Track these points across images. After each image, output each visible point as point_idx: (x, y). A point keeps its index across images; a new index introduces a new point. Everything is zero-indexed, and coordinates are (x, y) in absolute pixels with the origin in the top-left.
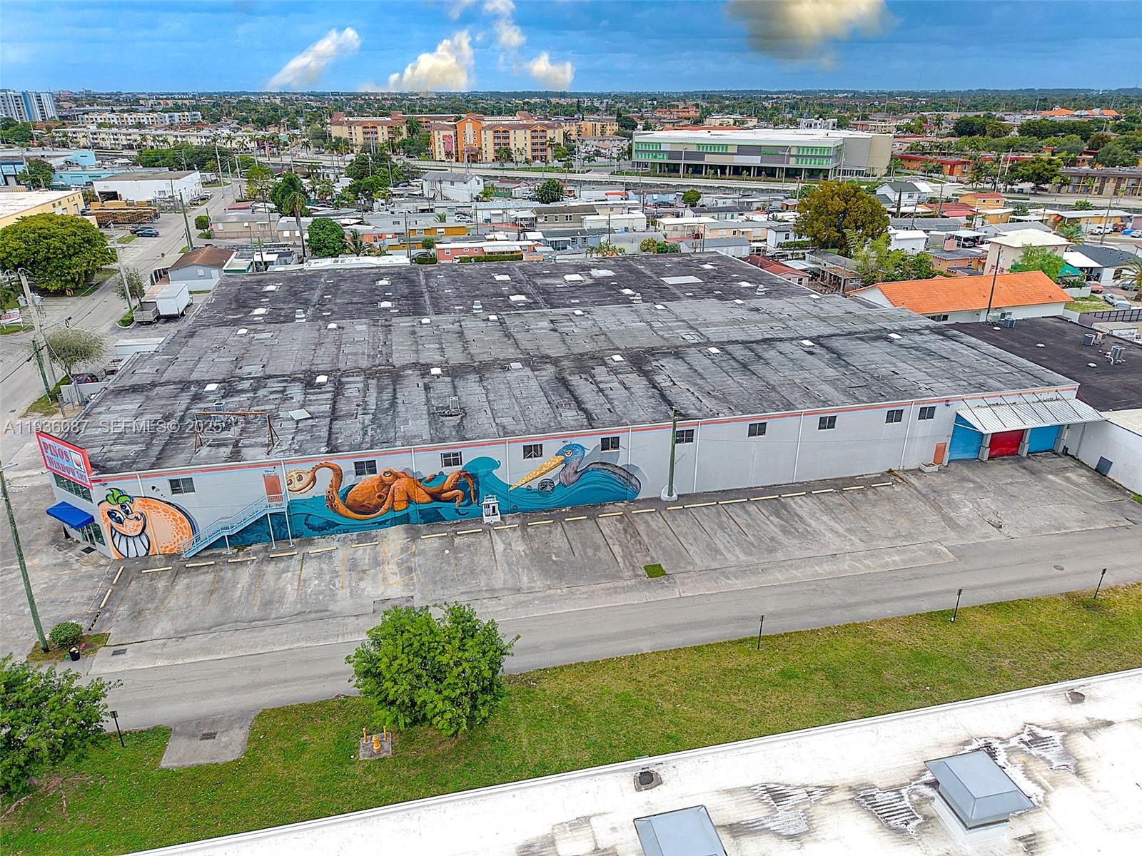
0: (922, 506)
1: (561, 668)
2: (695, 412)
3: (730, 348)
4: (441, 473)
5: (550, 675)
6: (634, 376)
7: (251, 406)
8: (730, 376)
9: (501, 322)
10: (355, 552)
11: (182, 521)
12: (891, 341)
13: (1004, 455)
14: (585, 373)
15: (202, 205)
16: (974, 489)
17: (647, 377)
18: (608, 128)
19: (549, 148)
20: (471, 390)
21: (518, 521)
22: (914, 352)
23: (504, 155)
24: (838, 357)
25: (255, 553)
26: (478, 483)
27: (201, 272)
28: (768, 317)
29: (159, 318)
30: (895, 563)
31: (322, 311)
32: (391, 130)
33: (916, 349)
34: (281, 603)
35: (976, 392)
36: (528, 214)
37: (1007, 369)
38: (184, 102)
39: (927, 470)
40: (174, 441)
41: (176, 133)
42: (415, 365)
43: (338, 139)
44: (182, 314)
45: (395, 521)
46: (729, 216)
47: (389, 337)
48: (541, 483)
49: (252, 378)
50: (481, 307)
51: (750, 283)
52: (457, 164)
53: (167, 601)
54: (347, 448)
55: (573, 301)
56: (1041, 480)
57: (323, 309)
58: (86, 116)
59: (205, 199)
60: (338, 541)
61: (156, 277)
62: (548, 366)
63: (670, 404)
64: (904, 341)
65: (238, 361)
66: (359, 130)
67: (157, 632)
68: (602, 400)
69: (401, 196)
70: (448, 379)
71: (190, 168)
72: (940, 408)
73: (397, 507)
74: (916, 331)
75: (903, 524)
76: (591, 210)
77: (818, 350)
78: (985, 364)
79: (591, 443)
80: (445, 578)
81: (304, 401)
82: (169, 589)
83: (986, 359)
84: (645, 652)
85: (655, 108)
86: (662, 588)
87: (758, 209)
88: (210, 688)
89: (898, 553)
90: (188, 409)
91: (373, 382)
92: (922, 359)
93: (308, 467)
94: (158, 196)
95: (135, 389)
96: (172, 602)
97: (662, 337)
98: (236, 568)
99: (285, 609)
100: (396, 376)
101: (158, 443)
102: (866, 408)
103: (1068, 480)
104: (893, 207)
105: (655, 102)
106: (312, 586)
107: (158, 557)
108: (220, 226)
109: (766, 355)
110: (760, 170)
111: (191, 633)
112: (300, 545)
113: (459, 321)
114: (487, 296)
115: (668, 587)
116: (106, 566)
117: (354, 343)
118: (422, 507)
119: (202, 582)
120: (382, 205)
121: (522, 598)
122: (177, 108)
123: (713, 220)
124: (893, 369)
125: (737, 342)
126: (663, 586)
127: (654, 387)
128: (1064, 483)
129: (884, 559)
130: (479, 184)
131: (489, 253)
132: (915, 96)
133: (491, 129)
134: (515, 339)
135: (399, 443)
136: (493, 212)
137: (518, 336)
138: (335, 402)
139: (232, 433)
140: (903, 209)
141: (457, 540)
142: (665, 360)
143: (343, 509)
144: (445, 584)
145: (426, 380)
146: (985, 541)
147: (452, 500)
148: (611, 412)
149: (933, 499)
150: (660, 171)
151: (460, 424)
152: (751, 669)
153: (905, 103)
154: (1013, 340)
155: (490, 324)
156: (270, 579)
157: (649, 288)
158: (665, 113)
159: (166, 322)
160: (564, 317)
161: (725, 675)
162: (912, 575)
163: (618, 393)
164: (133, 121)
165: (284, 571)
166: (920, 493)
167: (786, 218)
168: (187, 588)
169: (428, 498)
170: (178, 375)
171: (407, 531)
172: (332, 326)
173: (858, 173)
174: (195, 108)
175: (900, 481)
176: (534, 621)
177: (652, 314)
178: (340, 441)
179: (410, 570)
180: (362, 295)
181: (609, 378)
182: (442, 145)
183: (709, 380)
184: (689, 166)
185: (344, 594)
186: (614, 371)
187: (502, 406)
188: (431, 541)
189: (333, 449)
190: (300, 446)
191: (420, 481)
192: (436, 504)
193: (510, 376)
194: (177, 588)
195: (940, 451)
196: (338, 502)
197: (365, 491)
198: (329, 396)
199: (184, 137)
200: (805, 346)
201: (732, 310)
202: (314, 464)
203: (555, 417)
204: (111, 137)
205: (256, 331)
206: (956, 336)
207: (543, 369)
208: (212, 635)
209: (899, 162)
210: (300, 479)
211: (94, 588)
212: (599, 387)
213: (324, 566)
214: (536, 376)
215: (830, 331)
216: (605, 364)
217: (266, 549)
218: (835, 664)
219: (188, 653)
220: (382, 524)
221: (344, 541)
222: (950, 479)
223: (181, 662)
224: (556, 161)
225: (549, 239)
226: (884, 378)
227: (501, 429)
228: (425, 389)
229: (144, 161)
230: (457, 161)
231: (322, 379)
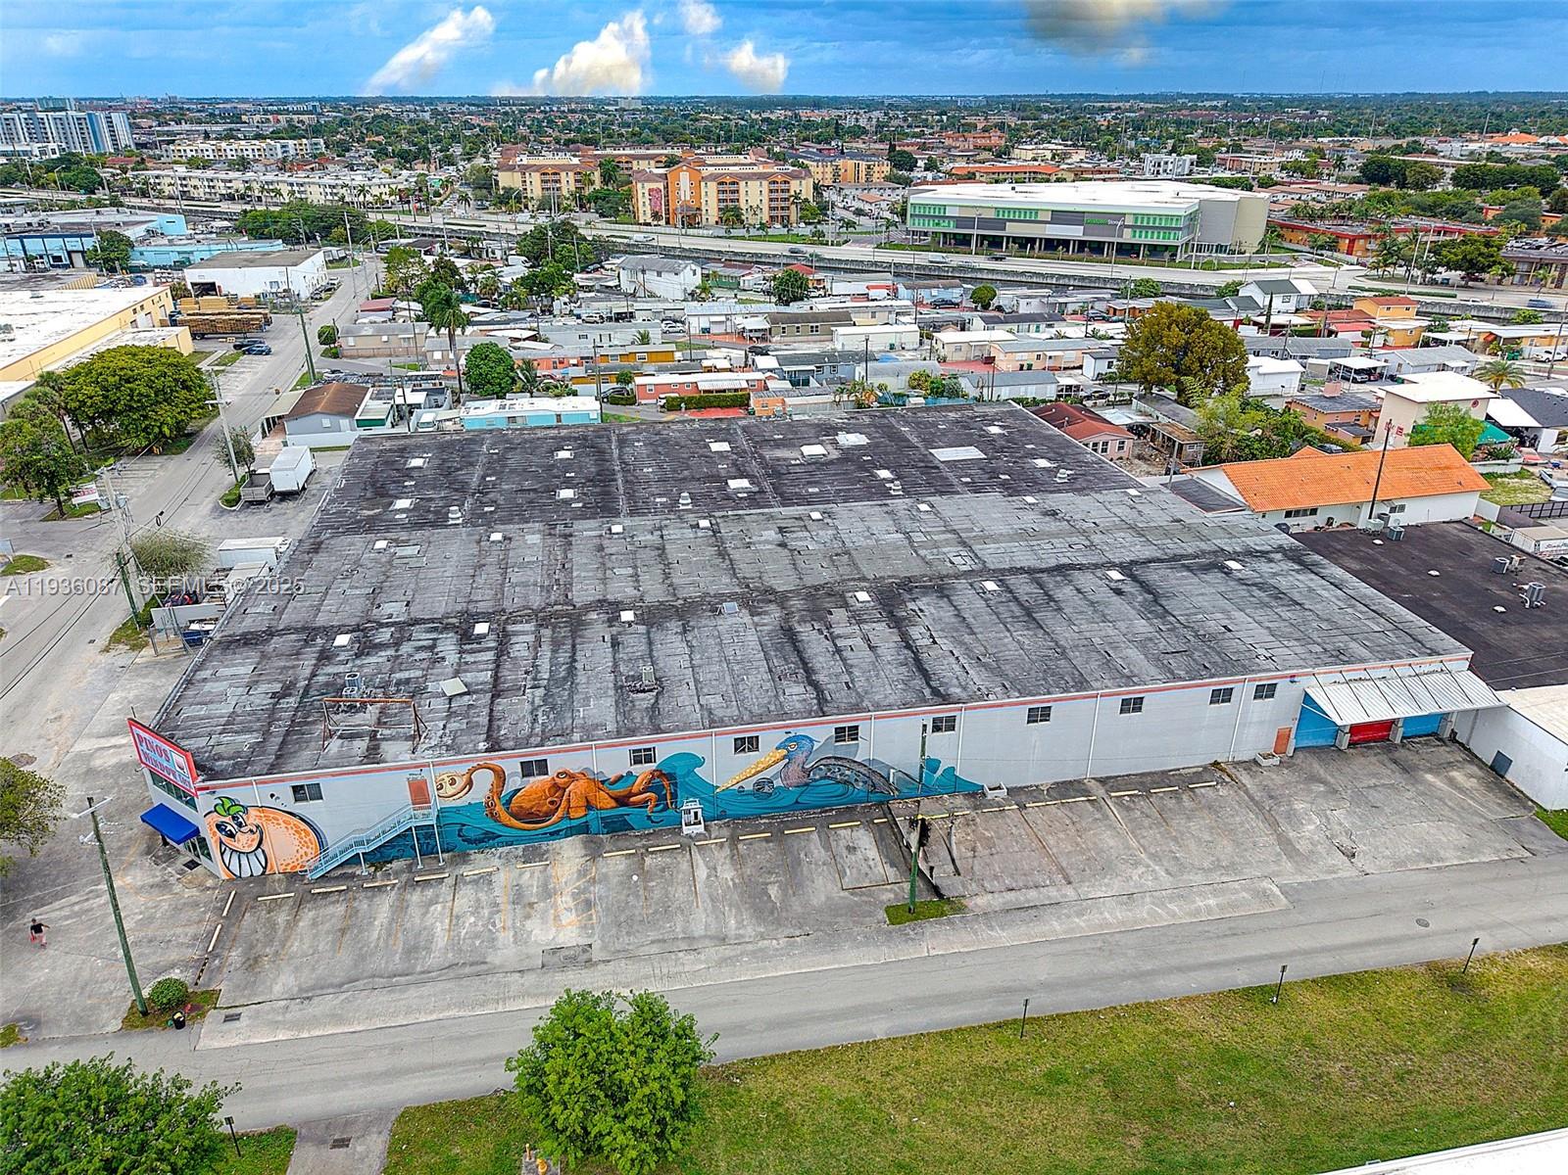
0: (1253, 821)
1: (772, 1059)
2: (958, 690)
3: (1012, 580)
4: (630, 773)
5: (757, 1068)
6: (881, 627)
7: (392, 671)
8: (1008, 630)
9: (715, 531)
10: (521, 875)
11: (307, 834)
12: (1228, 572)
13: (1369, 741)
14: (820, 619)
15: (326, 299)
16: (1324, 795)
17: (899, 629)
18: (876, 169)
19: (794, 206)
20: (671, 644)
21: (726, 832)
22: (1257, 593)
23: (732, 216)
24: (1155, 601)
25: (397, 874)
26: (675, 785)
27: (326, 422)
28: (1068, 527)
29: (273, 495)
30: (1208, 908)
31: (484, 504)
32: (578, 177)
33: (1260, 587)
34: (428, 949)
35: (1331, 664)
36: (759, 323)
37: (1378, 624)
38: (302, 117)
39: (1265, 763)
40: (296, 730)
41: (291, 180)
42: (601, 604)
43: (508, 190)
44: (304, 488)
45: (570, 832)
46: (1033, 327)
47: (569, 555)
48: (757, 783)
49: (393, 624)
50: (689, 501)
51: (1049, 459)
52: (668, 230)
53: (289, 944)
54: (511, 743)
55: (810, 490)
56: (1416, 781)
57: (485, 500)
58: (172, 147)
59: (330, 290)
60: (500, 857)
61: (269, 426)
62: (773, 607)
63: (926, 675)
64: (1247, 573)
65: (375, 596)
66: (536, 177)
67: (278, 989)
68: (839, 667)
69: (590, 289)
70: (642, 629)
71: (310, 238)
72: (1283, 686)
73: (572, 815)
74: (1264, 554)
75: (1225, 849)
76: (843, 318)
77: (1129, 587)
78: (1352, 616)
79: (821, 733)
80: (631, 918)
81: (459, 664)
82: (291, 925)
83: (1352, 606)
84: (878, 1038)
85: (943, 128)
86: (906, 941)
87: (1075, 313)
88: (342, 1074)
89: (1215, 893)
90: (314, 675)
91: (547, 632)
92: (1267, 605)
93: (464, 768)
94: (269, 289)
95: (247, 640)
96: (295, 946)
97: (923, 558)
98: (374, 896)
99: (434, 959)
100: (576, 622)
101: (278, 729)
102: (1184, 687)
103: (1451, 782)
104: (1261, 314)
105: (945, 118)
106: (467, 925)
107: (277, 876)
108: (351, 341)
109: (1059, 595)
110: (1082, 245)
111: (319, 992)
112: (453, 862)
113: (660, 529)
114: (699, 479)
115: (912, 940)
116: (214, 889)
117: (523, 565)
118: (605, 814)
119: (332, 916)
120: (565, 304)
121: (726, 951)
122: (293, 132)
123: (1010, 337)
124: (1226, 622)
125: (1022, 570)
126: (908, 939)
127: (908, 647)
128: (1446, 788)
129: (1194, 902)
130: (695, 274)
131: (705, 391)
132: (1313, 104)
133: (714, 180)
134: (731, 560)
135: (576, 736)
136: (713, 319)
137: (736, 555)
138: (498, 666)
139: (368, 718)
140: (1275, 320)
141: (648, 860)
142: (925, 600)
143: (505, 817)
144: (631, 927)
145: (614, 630)
146: (1329, 877)
147: (644, 804)
148: (849, 688)
149: (1269, 809)
150: (945, 243)
151: (655, 706)
152: (1010, 1067)
153: (1298, 121)
154: (1399, 563)
155: (700, 534)
156: (414, 911)
157: (913, 467)
158: (957, 139)
159: (282, 500)
160: (797, 523)
161: (976, 1075)
162: (1230, 929)
163: (860, 656)
164: (234, 153)
165: (433, 902)
166: (1252, 798)
167: (1111, 333)
168: (313, 924)
169: (613, 803)
170: (299, 617)
171: (586, 844)
172: (496, 536)
173: (1220, 248)
174: (316, 131)
175: (1228, 779)
176: (742, 987)
177: (913, 519)
178: (502, 732)
179: (589, 904)
180: (536, 476)
181: (849, 630)
182: (647, 202)
183: (979, 636)
184: (984, 237)
185: (505, 937)
186: (857, 618)
187: (709, 676)
188: (615, 862)
189: (495, 746)
190: (453, 740)
191: (603, 782)
192: (623, 810)
193: (724, 624)
194: (301, 924)
195: (1282, 738)
196: (499, 808)
197: (535, 796)
198: (490, 656)
199: (302, 185)
200: (1111, 580)
201: (1021, 513)
202: (470, 765)
203: (777, 696)
204: (206, 183)
205: (397, 542)
206: (1316, 564)
207: (766, 613)
208: (344, 996)
209: (1278, 234)
210: (453, 782)
211: (200, 921)
212: (835, 645)
213: (482, 896)
214: (756, 625)
215: (1148, 552)
216: (846, 605)
217: (410, 866)
218: (1118, 1065)
219: (314, 1021)
220: (555, 834)
221: (507, 860)
222: (1293, 778)
223: (307, 1035)
224: (802, 225)
225: (785, 369)
226: (1213, 637)
227: (706, 714)
228: (613, 646)
229: (250, 226)
230: (668, 223)
231: (481, 628)
